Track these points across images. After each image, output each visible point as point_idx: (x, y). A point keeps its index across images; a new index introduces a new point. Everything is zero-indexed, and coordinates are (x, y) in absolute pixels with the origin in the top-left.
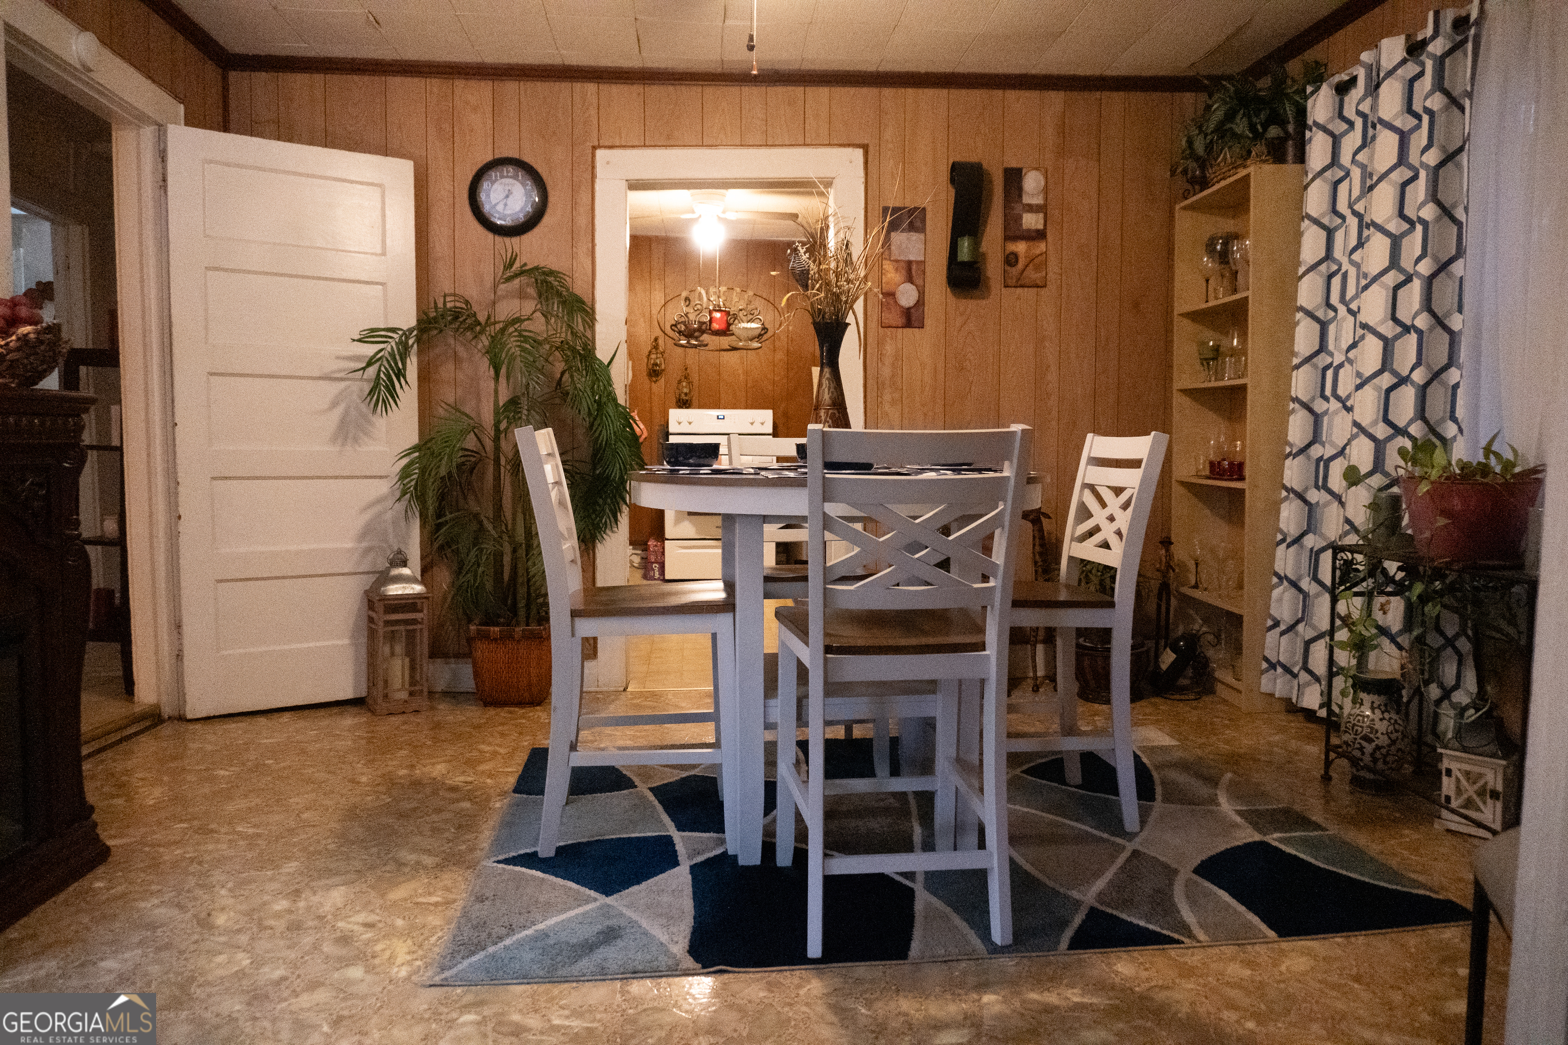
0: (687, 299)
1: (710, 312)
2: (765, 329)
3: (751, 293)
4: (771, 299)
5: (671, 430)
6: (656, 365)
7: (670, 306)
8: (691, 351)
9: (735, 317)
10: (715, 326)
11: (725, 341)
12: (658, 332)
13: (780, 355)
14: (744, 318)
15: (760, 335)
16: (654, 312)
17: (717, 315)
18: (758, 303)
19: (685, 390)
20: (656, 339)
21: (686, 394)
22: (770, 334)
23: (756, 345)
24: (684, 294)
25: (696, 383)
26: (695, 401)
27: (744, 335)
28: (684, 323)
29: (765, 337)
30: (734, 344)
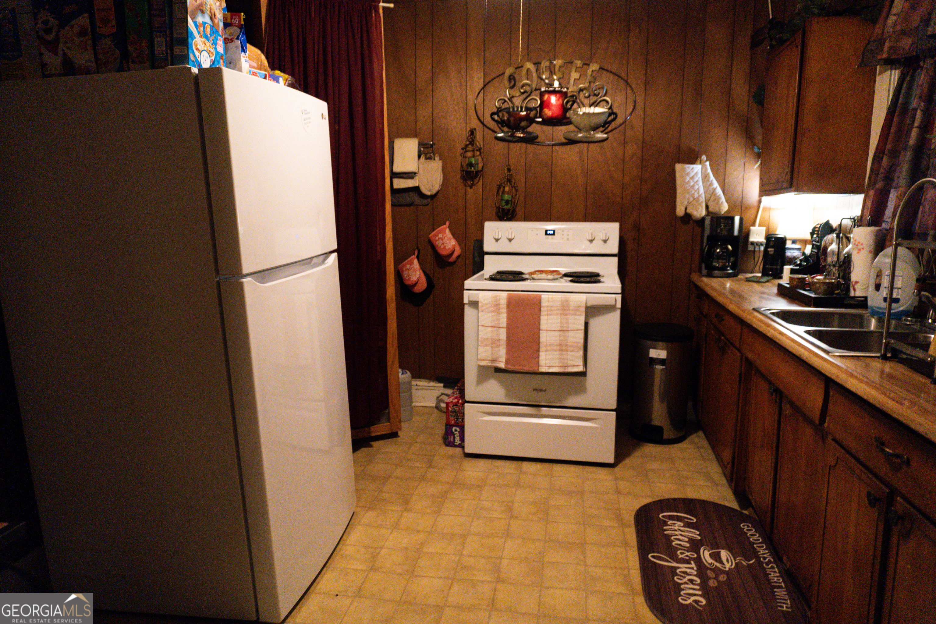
0: (512, 78)
1: (542, 95)
2: (612, 113)
3: (595, 67)
4: (623, 75)
5: (486, 248)
6: (470, 165)
7: (490, 89)
8: (516, 147)
9: (574, 99)
10: (548, 113)
11: (561, 132)
12: (475, 123)
13: (631, 149)
14: (586, 101)
15: (606, 124)
16: (471, 97)
17: (553, 99)
18: (605, 80)
19: (506, 197)
20: (472, 132)
21: (507, 202)
22: (619, 121)
23: (600, 135)
24: (508, 72)
25: (521, 186)
26: (520, 210)
27: (585, 123)
28: (507, 110)
29: (613, 125)
30: (572, 136)
